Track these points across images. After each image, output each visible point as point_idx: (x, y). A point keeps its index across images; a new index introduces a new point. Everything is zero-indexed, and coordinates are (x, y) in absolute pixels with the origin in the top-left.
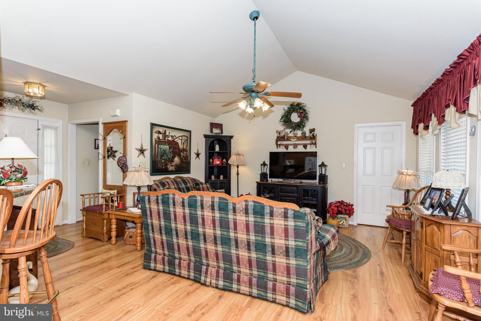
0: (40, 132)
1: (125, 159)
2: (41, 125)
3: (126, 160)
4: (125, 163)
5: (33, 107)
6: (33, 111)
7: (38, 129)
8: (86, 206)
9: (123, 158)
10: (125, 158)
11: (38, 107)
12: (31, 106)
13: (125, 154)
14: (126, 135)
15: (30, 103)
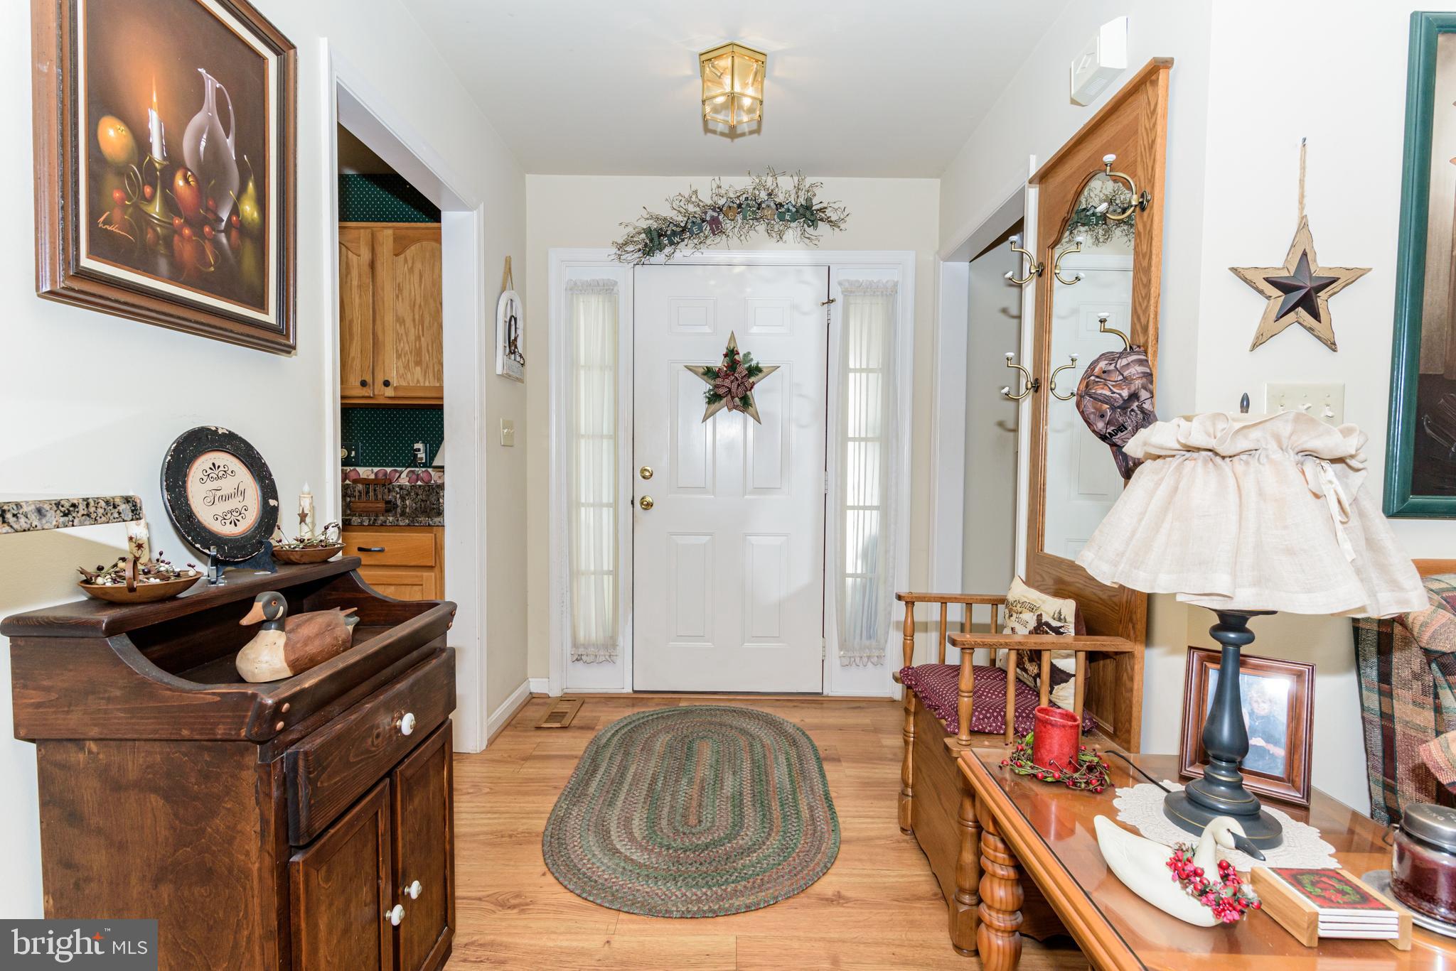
0: (837, 308)
1: (1136, 370)
2: (840, 284)
3: (1149, 376)
4: (1134, 396)
5: (808, 214)
6: (810, 230)
7: (830, 301)
8: (915, 664)
9: (1124, 362)
10: (1142, 362)
11: (829, 213)
12: (801, 211)
13: (1145, 330)
14: (1151, 181)
15: (802, 201)
